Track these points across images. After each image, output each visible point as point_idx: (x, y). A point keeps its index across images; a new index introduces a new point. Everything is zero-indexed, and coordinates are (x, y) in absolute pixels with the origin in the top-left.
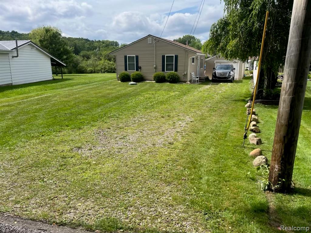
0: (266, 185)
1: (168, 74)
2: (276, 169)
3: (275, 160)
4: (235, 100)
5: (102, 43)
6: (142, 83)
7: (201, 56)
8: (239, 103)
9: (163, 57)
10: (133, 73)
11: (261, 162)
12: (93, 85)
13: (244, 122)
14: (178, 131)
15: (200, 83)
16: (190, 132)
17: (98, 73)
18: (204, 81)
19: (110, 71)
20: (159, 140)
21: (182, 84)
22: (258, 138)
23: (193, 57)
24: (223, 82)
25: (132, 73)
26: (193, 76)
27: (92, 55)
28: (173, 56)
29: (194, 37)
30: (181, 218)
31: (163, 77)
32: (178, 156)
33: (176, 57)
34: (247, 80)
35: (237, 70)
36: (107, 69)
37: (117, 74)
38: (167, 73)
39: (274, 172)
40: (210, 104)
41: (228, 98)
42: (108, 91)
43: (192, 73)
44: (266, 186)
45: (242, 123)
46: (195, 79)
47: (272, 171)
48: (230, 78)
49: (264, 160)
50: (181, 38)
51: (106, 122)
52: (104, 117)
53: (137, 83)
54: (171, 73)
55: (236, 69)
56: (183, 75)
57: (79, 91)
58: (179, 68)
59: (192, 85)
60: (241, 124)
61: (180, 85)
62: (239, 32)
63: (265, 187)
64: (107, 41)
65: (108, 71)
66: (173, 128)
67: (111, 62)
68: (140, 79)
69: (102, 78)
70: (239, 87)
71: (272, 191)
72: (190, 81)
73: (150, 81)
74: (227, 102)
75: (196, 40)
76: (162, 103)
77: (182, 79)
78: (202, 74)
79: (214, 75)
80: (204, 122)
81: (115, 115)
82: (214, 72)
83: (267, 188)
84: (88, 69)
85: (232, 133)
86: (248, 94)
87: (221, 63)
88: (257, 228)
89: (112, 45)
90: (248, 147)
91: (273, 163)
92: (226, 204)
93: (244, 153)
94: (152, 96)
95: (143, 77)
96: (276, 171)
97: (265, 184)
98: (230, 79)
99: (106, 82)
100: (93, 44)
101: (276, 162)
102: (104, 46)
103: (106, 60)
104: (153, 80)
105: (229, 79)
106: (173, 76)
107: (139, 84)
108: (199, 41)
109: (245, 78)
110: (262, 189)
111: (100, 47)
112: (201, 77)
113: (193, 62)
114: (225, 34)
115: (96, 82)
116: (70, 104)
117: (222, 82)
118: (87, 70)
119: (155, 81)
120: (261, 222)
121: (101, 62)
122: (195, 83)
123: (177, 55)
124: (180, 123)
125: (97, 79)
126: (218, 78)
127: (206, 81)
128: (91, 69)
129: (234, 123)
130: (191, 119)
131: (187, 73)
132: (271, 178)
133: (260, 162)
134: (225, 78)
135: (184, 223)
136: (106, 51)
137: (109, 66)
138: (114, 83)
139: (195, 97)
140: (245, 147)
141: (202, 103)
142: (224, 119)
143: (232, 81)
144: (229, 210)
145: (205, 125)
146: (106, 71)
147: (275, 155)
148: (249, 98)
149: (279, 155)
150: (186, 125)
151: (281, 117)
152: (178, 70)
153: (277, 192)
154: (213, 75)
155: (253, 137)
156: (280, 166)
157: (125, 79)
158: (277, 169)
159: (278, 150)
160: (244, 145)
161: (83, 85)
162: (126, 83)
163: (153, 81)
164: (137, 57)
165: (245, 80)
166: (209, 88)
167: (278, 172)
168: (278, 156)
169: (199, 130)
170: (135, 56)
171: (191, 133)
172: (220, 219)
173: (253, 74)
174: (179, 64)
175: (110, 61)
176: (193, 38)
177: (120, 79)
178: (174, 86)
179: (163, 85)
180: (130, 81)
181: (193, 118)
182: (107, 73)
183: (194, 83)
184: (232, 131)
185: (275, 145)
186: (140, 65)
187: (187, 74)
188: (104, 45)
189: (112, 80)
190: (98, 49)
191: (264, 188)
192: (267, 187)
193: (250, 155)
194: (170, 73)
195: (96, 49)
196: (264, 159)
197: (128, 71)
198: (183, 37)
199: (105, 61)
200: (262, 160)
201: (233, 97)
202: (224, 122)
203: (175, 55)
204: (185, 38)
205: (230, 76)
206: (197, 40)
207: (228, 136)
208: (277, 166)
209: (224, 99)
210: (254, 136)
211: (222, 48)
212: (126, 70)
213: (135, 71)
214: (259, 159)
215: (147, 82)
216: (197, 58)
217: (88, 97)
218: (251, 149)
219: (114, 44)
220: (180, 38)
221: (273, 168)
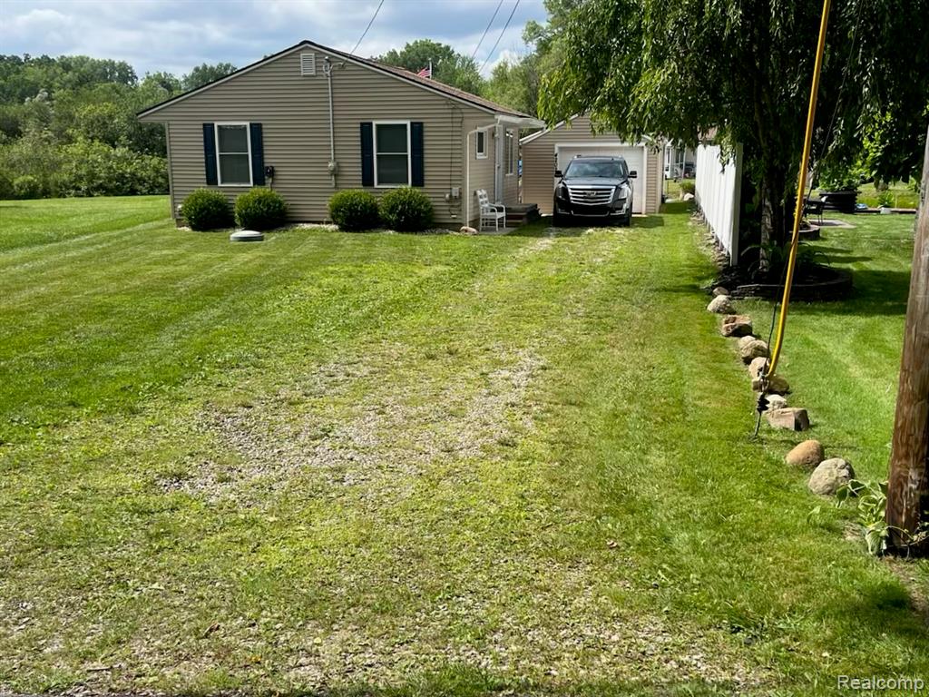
0: (881, 537)
1: (387, 195)
2: (910, 485)
3: (907, 456)
4: (665, 290)
5: (59, 70)
6: (285, 235)
7: (507, 125)
8: (685, 300)
9: (366, 129)
10: (241, 193)
11: (837, 478)
12: (80, 246)
13: (724, 362)
14: (513, 399)
15: (513, 229)
16: (556, 404)
17: (62, 196)
18: (525, 222)
19: (117, 187)
20: (462, 434)
21: (444, 237)
22: (797, 410)
23: (480, 129)
24: (597, 226)
25: (239, 196)
26: (485, 204)
27: (31, 122)
28: (405, 125)
29: (448, 48)
30: (669, 647)
31: (370, 208)
32: (554, 481)
33: (418, 129)
34: (679, 216)
35: (642, 178)
36: (99, 178)
37: (174, 199)
38: (384, 193)
39: (906, 493)
40: (579, 305)
41: (637, 282)
42: (160, 270)
43: (479, 193)
44: (881, 541)
45: (717, 365)
46: (490, 214)
47: (900, 489)
48: (621, 209)
49: (845, 472)
50: (399, 54)
51: (219, 385)
52: (202, 364)
53: (265, 235)
54: (400, 194)
55: (638, 175)
56: (448, 201)
57: (32, 271)
58: (430, 172)
59: (485, 238)
60: (717, 369)
61: (439, 238)
62: (671, 39)
63: (879, 545)
64: (82, 61)
65: (104, 188)
66: (490, 394)
67: (120, 151)
68: (271, 218)
69: (101, 218)
70: (658, 243)
71: (902, 553)
72: (475, 224)
73: (316, 226)
74: (639, 296)
75: (459, 63)
76: (401, 306)
77: (444, 215)
78: (510, 194)
79: (562, 199)
80: (587, 367)
81: (240, 358)
82: (561, 185)
83: (884, 547)
84: (16, 182)
85: (701, 398)
86: (700, 266)
87: (583, 154)
88: (905, 645)
89: (104, 77)
90: (772, 440)
91: (900, 466)
92: (785, 597)
93: (768, 459)
94: (350, 283)
95: (285, 208)
96: (911, 488)
97: (876, 534)
98: (623, 212)
99: (131, 233)
100: (18, 72)
101: (912, 460)
102: (70, 81)
103: (97, 142)
104: (330, 220)
105: (618, 213)
106: (410, 203)
107: (272, 237)
108: (470, 66)
109: (667, 208)
110: (871, 553)
111: (51, 86)
112: (513, 207)
113: (481, 150)
114: (621, 44)
115: (86, 233)
116: (33, 323)
117: (592, 225)
118: (11, 185)
119: (336, 223)
120: (907, 630)
121: (75, 150)
122: (495, 230)
123: (422, 123)
124: (506, 374)
125: (82, 222)
126: (577, 208)
127: (529, 223)
128: (30, 178)
129: (692, 366)
130: (539, 360)
131: (460, 193)
132: (896, 513)
133: (834, 478)
134: (604, 209)
135: (685, 658)
136: (94, 104)
137: (111, 168)
138: (167, 237)
139: (516, 283)
140: (762, 441)
141: (550, 304)
142: (652, 355)
143: (626, 221)
144: (802, 610)
145: (595, 376)
146: (98, 188)
147: (908, 440)
148: (712, 281)
149: (920, 439)
150: (530, 380)
151: (921, 318)
152: (426, 182)
153: (919, 556)
154: (557, 200)
155: (776, 407)
156: (923, 471)
157: (210, 218)
158: (914, 482)
159: (917, 421)
160: (759, 434)
161: (36, 248)
162: (214, 234)
163: (327, 223)
164: (257, 130)
165: (670, 216)
166: (550, 248)
167: (917, 492)
168: (916, 441)
169: (585, 395)
170: (247, 124)
171: (560, 406)
172: (788, 638)
173: (693, 192)
174: (429, 158)
175: (115, 147)
176: (447, 52)
177: (190, 218)
178: (416, 243)
179: (373, 240)
180: (232, 225)
181: (544, 357)
182: (106, 195)
183: (487, 230)
184: (698, 393)
185: (906, 409)
186: (269, 160)
187: (460, 197)
188: (69, 75)
189: (150, 225)
190: (43, 94)
191: (875, 549)
192: (886, 543)
193: (788, 462)
194: (392, 191)
195: (37, 93)
196: (843, 468)
197: (220, 185)
198: (404, 50)
199: (90, 145)
200: (838, 472)
201: (650, 276)
202: (655, 364)
203: (412, 124)
204: (413, 54)
205: (619, 201)
206: (464, 61)
207: (690, 408)
208: (913, 474)
209: (625, 286)
210: (781, 403)
211: (613, 95)
212: (211, 180)
213: (251, 184)
214: (828, 471)
215: (303, 230)
216: (493, 135)
217: (95, 294)
218: (783, 444)
219: (112, 73)
220: (395, 53)
221: (902, 480)
